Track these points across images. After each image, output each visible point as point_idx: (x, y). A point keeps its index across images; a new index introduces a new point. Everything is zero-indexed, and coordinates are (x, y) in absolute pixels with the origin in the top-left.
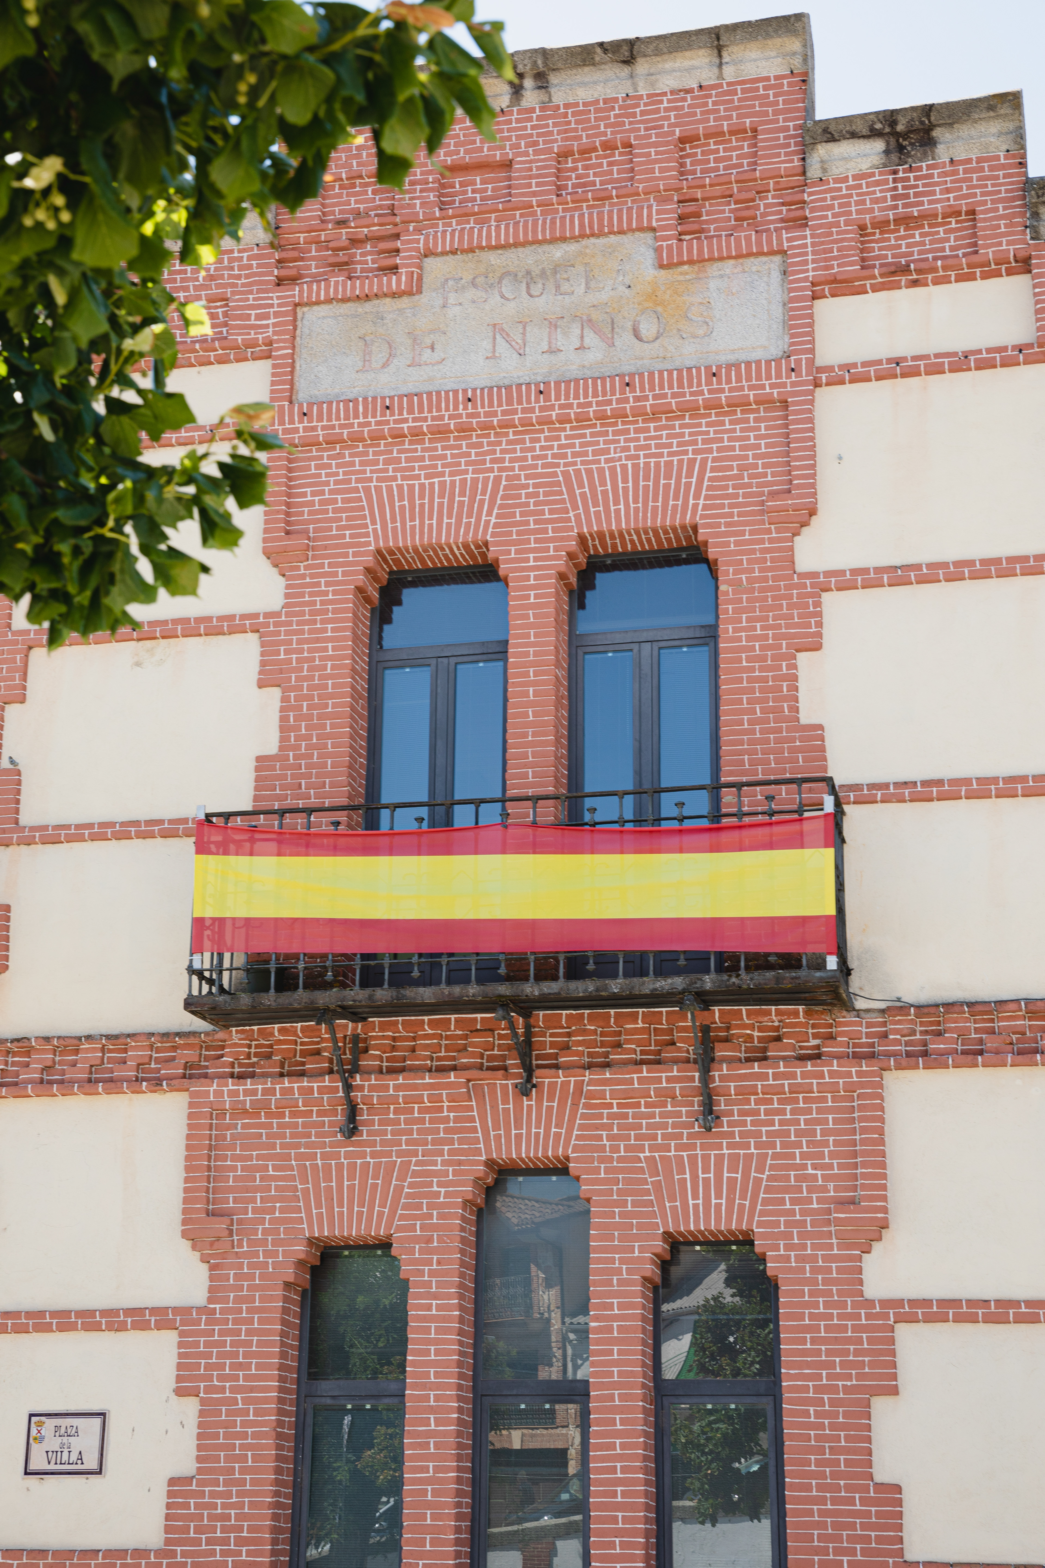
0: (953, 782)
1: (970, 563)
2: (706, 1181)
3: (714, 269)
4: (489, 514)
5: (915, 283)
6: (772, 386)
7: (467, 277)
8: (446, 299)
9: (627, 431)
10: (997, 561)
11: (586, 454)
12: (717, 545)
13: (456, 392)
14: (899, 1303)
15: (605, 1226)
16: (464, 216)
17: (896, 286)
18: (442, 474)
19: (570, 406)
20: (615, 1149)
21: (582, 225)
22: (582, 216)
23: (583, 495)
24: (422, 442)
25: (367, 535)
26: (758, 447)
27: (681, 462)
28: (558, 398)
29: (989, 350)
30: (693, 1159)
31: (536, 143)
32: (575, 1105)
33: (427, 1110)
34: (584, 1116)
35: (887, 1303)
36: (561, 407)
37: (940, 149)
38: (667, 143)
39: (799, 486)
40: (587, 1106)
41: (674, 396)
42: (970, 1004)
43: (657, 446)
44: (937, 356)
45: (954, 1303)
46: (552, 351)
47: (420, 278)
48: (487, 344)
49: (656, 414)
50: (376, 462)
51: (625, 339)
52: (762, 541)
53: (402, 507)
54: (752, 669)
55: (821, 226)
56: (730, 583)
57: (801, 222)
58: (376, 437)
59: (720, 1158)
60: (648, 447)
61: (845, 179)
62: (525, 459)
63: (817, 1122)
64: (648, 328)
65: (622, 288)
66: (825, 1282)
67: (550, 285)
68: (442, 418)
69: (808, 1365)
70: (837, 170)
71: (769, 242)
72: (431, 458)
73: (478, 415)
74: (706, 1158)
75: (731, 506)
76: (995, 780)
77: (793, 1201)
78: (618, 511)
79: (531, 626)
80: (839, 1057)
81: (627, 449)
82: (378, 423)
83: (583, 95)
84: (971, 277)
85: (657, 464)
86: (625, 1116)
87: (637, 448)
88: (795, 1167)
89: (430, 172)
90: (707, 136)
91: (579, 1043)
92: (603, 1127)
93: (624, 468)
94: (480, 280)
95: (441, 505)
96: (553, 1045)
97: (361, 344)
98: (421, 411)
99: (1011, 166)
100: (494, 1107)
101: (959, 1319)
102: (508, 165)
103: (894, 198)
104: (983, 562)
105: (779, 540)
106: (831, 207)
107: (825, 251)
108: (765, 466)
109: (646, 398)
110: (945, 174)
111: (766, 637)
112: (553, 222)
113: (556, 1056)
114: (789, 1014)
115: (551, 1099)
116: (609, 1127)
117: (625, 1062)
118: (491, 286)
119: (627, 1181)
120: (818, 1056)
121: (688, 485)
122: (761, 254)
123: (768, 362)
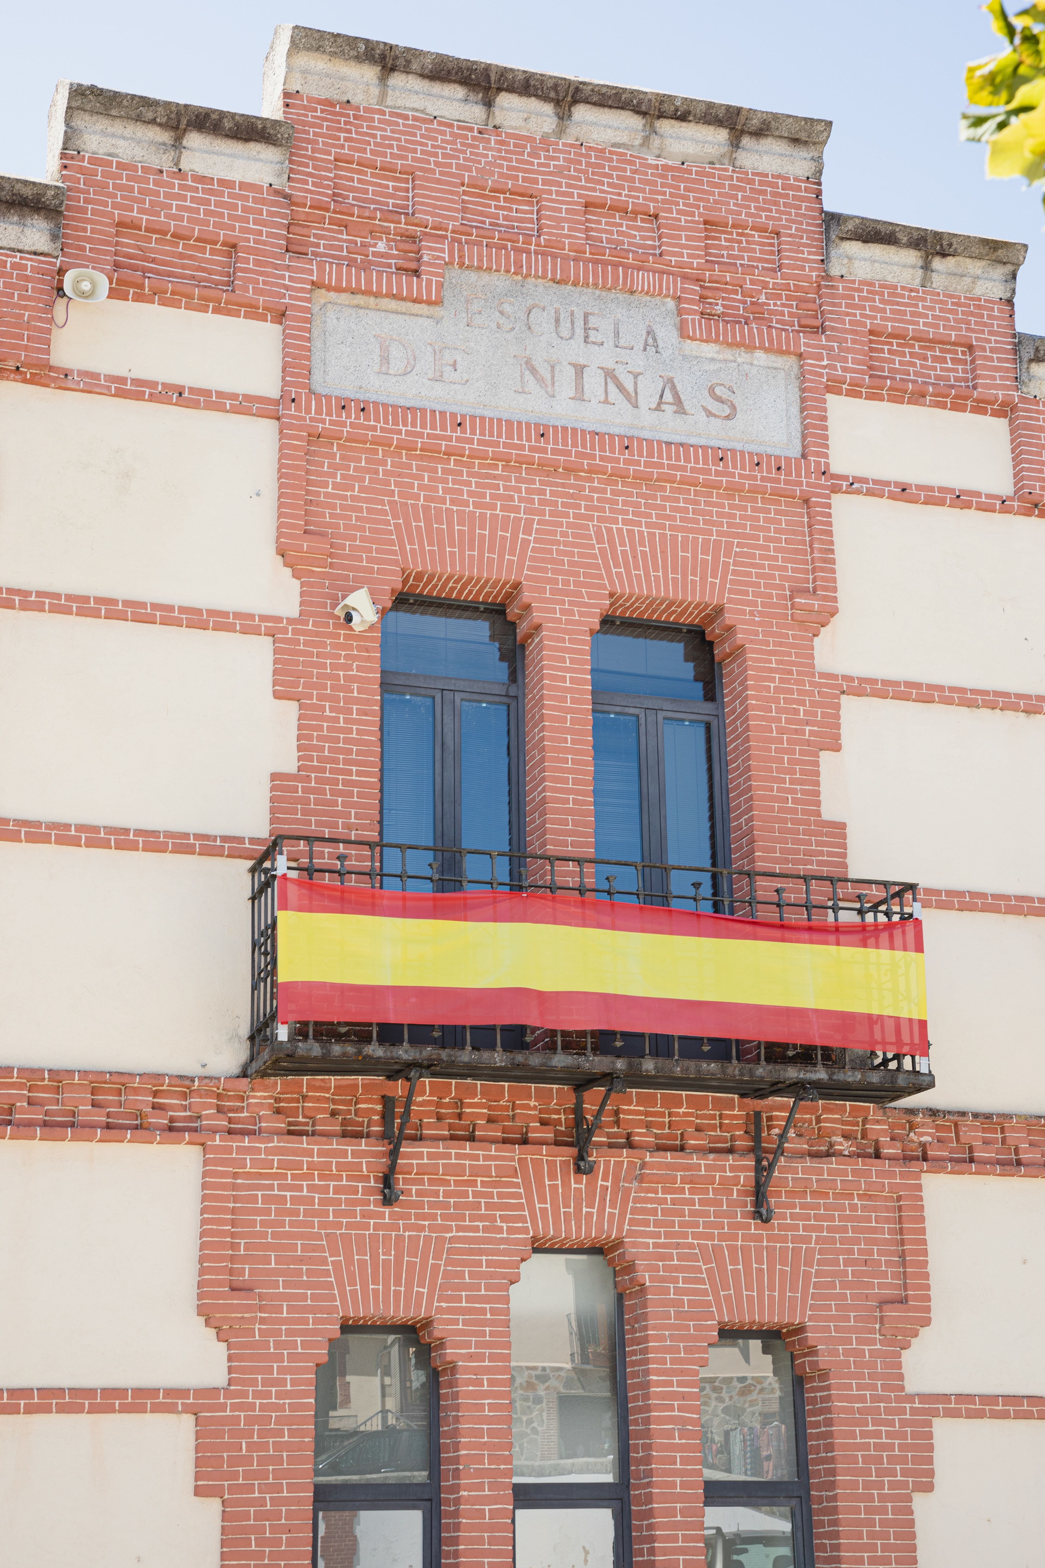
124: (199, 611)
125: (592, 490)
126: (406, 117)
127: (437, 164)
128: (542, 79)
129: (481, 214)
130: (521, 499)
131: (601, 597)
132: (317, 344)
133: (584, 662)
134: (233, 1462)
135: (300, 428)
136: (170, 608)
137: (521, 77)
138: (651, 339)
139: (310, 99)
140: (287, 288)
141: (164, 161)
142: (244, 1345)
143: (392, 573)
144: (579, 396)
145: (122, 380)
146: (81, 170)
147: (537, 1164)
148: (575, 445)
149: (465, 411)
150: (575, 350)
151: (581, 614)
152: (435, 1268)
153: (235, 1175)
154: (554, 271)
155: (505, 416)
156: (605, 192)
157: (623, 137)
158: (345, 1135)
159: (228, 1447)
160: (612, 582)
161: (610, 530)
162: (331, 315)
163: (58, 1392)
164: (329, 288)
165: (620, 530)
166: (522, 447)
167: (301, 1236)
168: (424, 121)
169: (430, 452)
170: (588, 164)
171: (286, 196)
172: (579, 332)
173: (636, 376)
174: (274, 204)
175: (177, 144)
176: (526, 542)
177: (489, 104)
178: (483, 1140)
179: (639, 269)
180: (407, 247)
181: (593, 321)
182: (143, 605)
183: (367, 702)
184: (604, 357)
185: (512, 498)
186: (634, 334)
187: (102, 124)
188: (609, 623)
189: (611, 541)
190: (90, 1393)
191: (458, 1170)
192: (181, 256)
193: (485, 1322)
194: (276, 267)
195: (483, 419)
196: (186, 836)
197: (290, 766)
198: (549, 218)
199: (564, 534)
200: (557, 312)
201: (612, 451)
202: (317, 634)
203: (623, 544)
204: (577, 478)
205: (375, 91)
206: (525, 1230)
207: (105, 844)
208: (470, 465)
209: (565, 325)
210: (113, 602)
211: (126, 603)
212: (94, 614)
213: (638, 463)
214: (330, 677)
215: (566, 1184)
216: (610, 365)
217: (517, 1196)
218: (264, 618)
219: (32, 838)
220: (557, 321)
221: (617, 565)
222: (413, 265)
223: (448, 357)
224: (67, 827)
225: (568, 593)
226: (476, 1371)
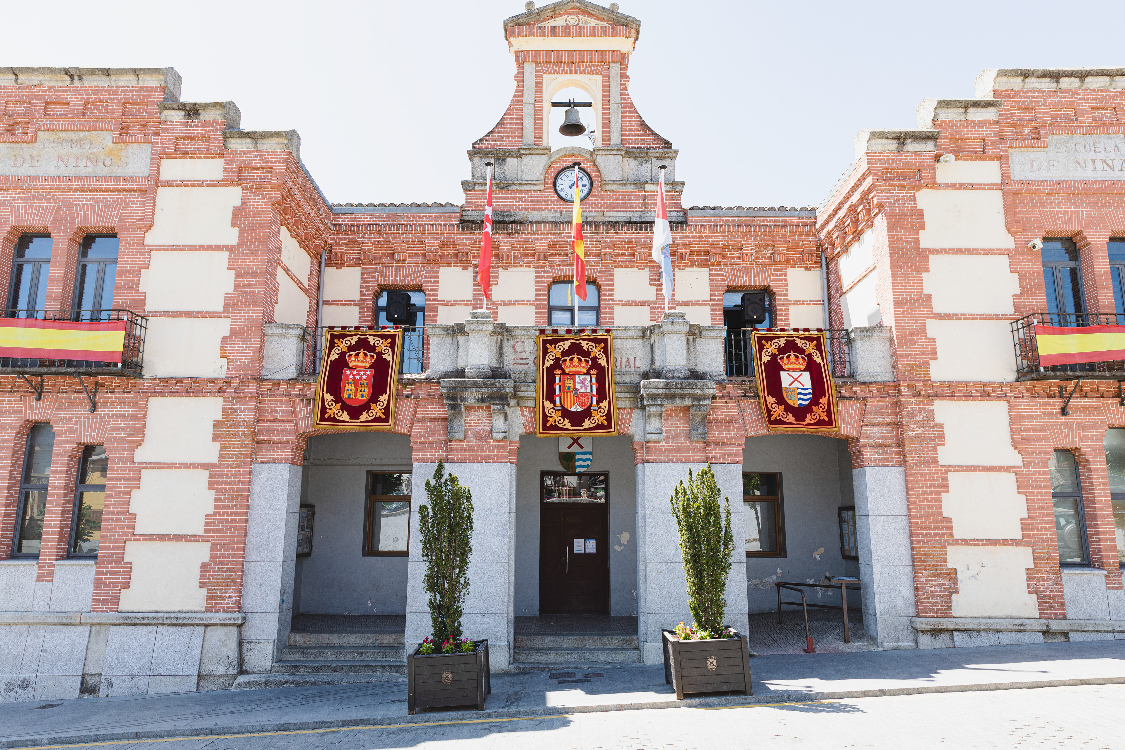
0: (181, 312)
1: (195, 246)
2: (92, 427)
3: (131, 146)
4: (50, 217)
5: (191, 157)
6: (143, 185)
7: (52, 139)
8: (44, 145)
9: (97, 195)
10: (203, 246)
11: (83, 201)
12: (120, 234)
13: (42, 177)
14: (143, 463)
15: (59, 440)
16: (52, 119)
17: (185, 158)
18: (36, 203)
19: (79, 185)
20: (65, 417)
21: (89, 126)
22: (90, 124)
23: (81, 214)
24: (31, 192)
25: (9, 221)
26: (137, 204)
27: (113, 206)
28: (75, 182)
29: (210, 181)
30: (88, 421)
31: (78, 98)
32: (55, 404)
33: (8, 404)
34: (57, 407)
35: (139, 464)
36: (76, 185)
37: (201, 116)
38: (119, 103)
39: (146, 218)
40: (58, 404)
41: (112, 185)
42: (175, 378)
43: (106, 201)
44: (194, 181)
45: (159, 463)
46: (76, 166)
47: (36, 138)
48: (55, 162)
49: (106, 190)
50: (15, 197)
51: (100, 165)
52: (134, 234)
53: (22, 213)
54: (126, 274)
55: (164, 136)
56: (123, 246)
57: (158, 134)
58: (15, 189)
59: (96, 421)
60: (103, 201)
61: (173, 122)
62: (64, 201)
63: (126, 411)
64: (108, 162)
65: (101, 149)
66: (123, 457)
67: (78, 145)
68: (37, 185)
69: (114, 481)
70: (170, 119)
71: (148, 139)
72: (33, 197)
73: (49, 185)
74: (92, 421)
75: (127, 222)
76: (193, 312)
77: (116, 434)
78: (91, 220)
79: (59, 255)
80: (135, 392)
81: (96, 201)
82: (16, 184)
83: (94, 84)
84: (208, 158)
85: (105, 206)
86: (70, 408)
87: (100, 201)
88: (118, 424)
89: (42, 103)
90: (134, 103)
91: (58, 385)
92: (62, 411)
93: (95, 206)
94: (56, 141)
95: (35, 213)
96: (51, 385)
97: (14, 157)
98: (30, 182)
99: (221, 125)
100: (29, 404)
101: (159, 468)
102: (68, 104)
103: (187, 130)
104: (199, 246)
105: (139, 234)
106: (167, 130)
107: (164, 144)
108: (138, 210)
109: (103, 185)
110: (202, 125)
111: (132, 264)
112: (80, 124)
113: (50, 389)
114: (121, 379)
115: (47, 402)
116: (64, 411)
117: (71, 392)
118: (59, 143)
119: (67, 427)
120: (129, 392)
121: (114, 214)
122: (144, 142)
123: (142, 177)
124: (986, 250)
125: (1102, 199)
126: (1031, 91)
127: (1042, 104)
128: (1077, 71)
129: (1057, 117)
130: (1080, 205)
131: (1109, 232)
132: (1011, 165)
133: (1105, 253)
134: (1028, 485)
135: (1010, 192)
136: (978, 249)
137: (1070, 72)
138: (1116, 148)
139: (1001, 91)
140: (1001, 150)
141: (962, 118)
142: (1027, 455)
143: (1042, 232)
144: (1095, 170)
145: (956, 184)
146: (939, 125)
147: (1107, 403)
148: (1096, 185)
149: (1060, 179)
150: (1092, 155)
151: (1103, 238)
152: (1080, 434)
153: (1019, 409)
154: (1083, 131)
155: (1072, 179)
156: (1097, 103)
157: (1103, 85)
158: (1048, 397)
159: (1026, 481)
160: (1112, 227)
161: (1109, 211)
162: (1014, 156)
163: (978, 467)
164: (1012, 148)
165: (1112, 210)
166: (1079, 188)
167: (1039, 425)
168: (1037, 91)
169: (1050, 194)
170: (1091, 95)
171: (998, 122)
172: (1093, 149)
173: (1113, 161)
174: (995, 125)
175: (966, 112)
176: (1082, 218)
177: (1058, 82)
178: (1090, 397)
179: (1111, 126)
180: (1035, 131)
181: (1096, 145)
182: (970, 249)
183: (1039, 271)
184: (1102, 156)
185: (1076, 204)
186: (1111, 147)
187: (945, 110)
188: (1112, 239)
189: (1110, 214)
190: (986, 467)
191: (1085, 406)
192: (968, 145)
193: (1097, 448)
194: (997, 144)
195: (1065, 181)
196: (991, 315)
197: (1018, 292)
198: (1080, 114)
199: (1094, 214)
200: (1085, 144)
201: (1108, 186)
202: (1022, 253)
203: (1114, 215)
204: (1097, 196)
205: (1021, 84)
206: (1106, 422)
207: (969, 319)
208: (1062, 196)
209: (1088, 148)
210: (961, 249)
211: (965, 249)
212: (957, 253)
213: (1117, 188)
214: (1027, 265)
215: (1117, 409)
216: (1104, 158)
217: (1102, 413)
218: (1005, 250)
219: (949, 318)
220: (1085, 147)
221: (1113, 222)
222: (1037, 136)
223: (1051, 163)
224: (958, 315)
225: (1098, 232)
226: (1096, 462)
